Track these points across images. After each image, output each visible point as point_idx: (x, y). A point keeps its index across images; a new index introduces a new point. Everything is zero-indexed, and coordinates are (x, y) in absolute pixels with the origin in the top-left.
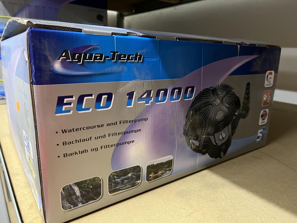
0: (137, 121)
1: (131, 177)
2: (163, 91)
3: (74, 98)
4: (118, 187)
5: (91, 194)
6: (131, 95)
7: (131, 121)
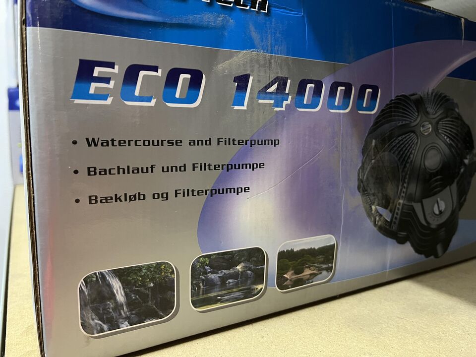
0: (255, 142)
1: (242, 272)
2: (313, 85)
3: (116, 70)
4: (212, 295)
5: (150, 304)
6: (242, 81)
7: (243, 142)
